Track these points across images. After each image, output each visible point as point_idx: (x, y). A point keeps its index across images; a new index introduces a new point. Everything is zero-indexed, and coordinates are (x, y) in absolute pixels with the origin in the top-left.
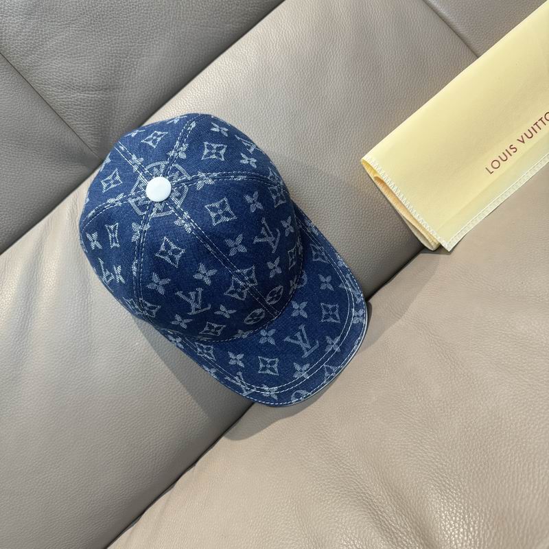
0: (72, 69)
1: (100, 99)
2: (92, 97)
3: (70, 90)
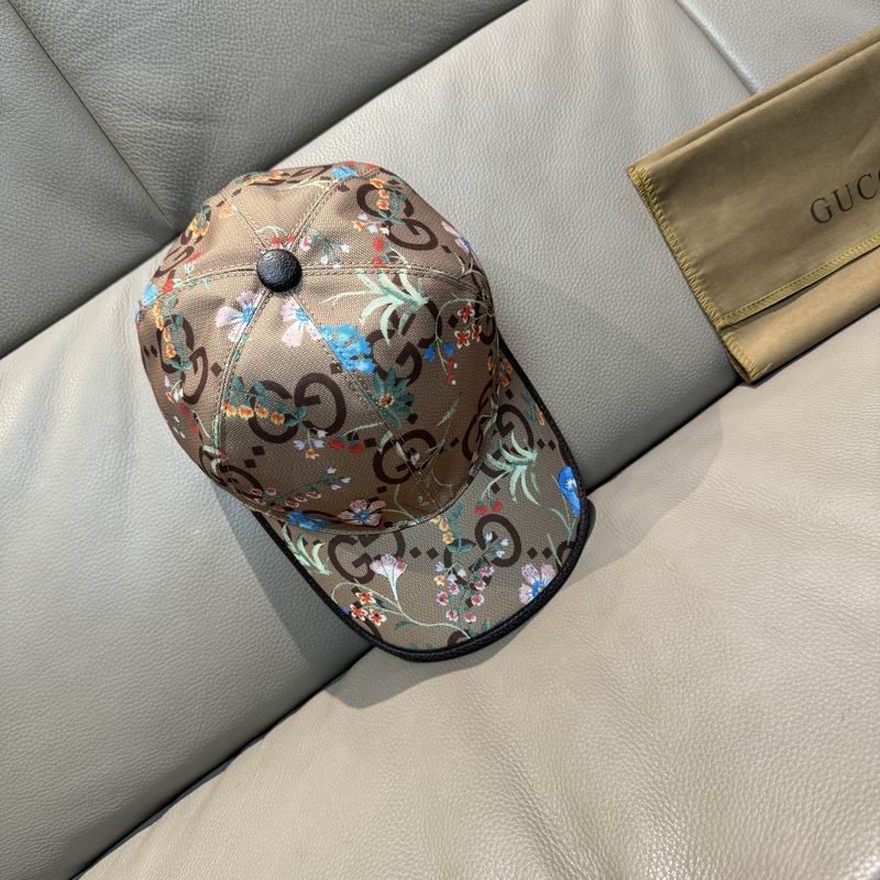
0: (148, 81)
1: (187, 134)
2: (174, 130)
3: (141, 115)
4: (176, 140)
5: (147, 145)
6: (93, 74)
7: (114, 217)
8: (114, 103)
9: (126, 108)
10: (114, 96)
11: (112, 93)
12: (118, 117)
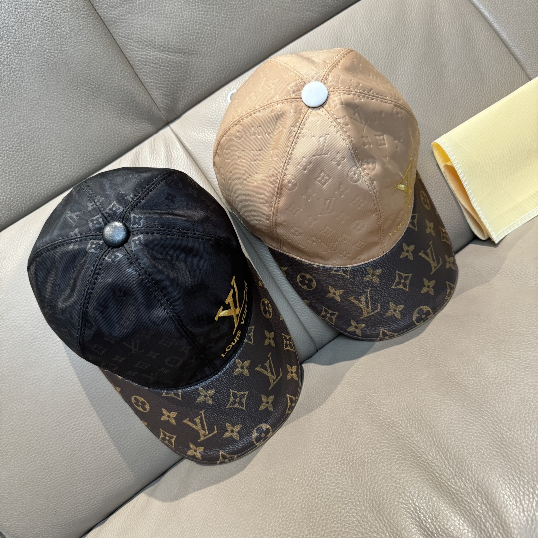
0: (156, 28)
1: (178, 61)
2: (170, 58)
3: (151, 49)
4: (171, 65)
5: (153, 67)
7: (131, 110)
8: (135, 40)
9: (142, 44)
10: (135, 36)
11: (134, 34)
12: (137, 49)
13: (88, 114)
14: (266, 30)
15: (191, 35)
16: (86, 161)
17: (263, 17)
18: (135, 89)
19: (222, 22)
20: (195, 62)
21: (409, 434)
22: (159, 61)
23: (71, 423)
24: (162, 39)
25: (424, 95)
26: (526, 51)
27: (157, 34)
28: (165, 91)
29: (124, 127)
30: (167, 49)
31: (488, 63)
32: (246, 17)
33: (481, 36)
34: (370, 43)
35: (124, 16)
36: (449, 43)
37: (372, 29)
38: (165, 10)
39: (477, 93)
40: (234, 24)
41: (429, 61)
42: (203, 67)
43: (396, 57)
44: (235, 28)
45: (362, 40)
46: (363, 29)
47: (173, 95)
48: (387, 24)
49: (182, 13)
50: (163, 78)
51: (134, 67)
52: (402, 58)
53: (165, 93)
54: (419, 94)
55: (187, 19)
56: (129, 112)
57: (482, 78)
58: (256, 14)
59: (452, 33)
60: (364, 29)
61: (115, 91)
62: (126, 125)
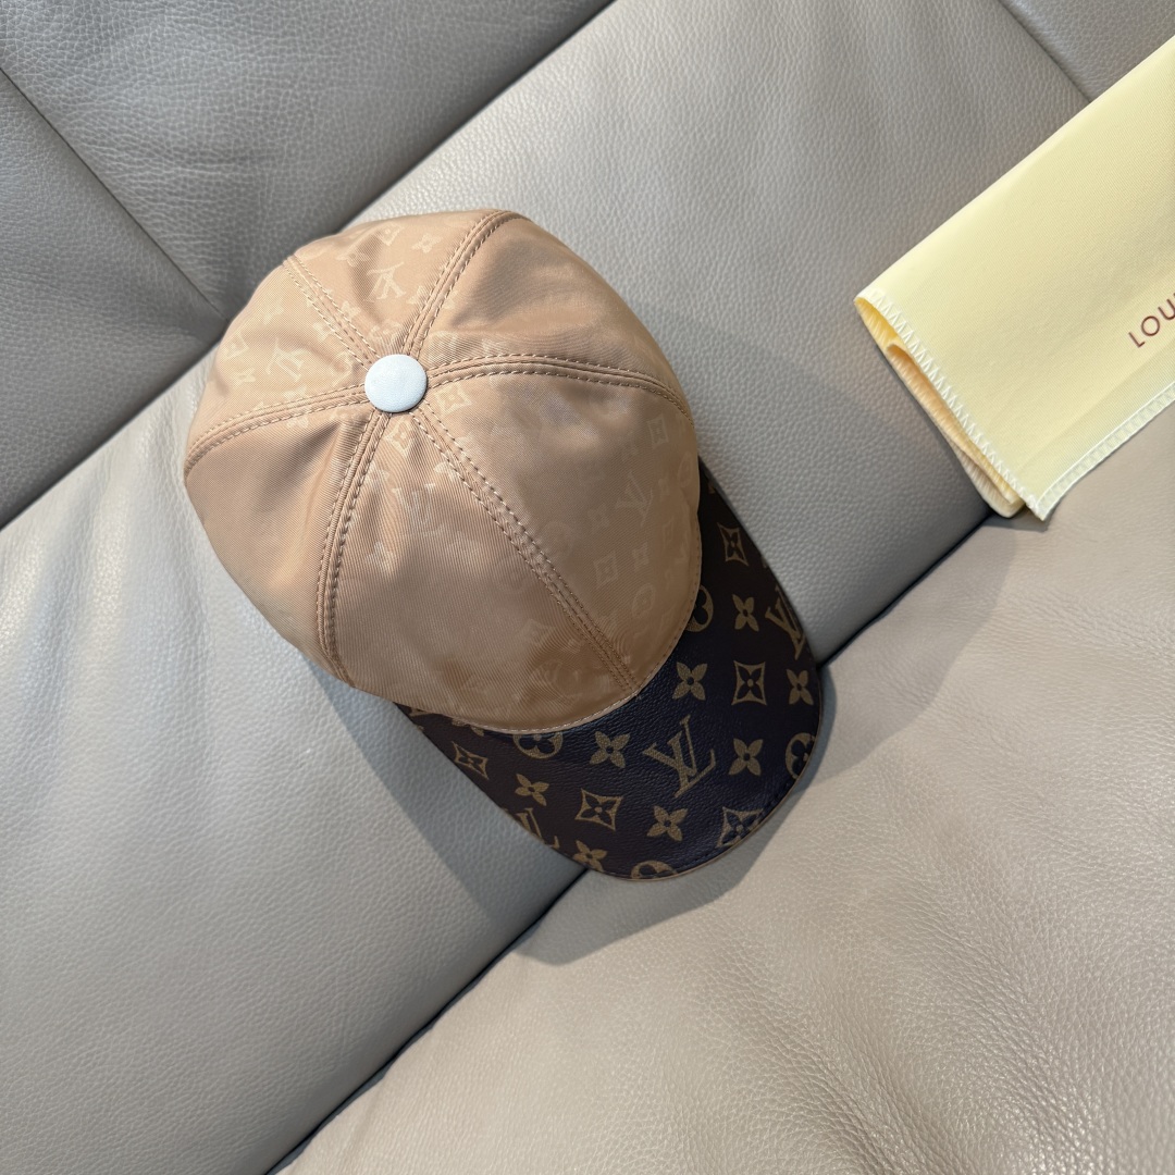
0: (165, 110)
1: (230, 180)
2: (210, 177)
3: (160, 160)
4: (214, 192)
5: (173, 203)
6: (85, 108)
7: (137, 311)
8: (120, 145)
9: (137, 152)
10: (118, 136)
11: (115, 132)
12: (128, 166)
13: (35, 335)
14: (429, 76)
15: (250, 114)
16: (47, 445)
17: (417, 45)
18: (138, 261)
19: (321, 71)
20: (271, 175)
21: (825, 1053)
22: (184, 187)
23: (82, 1051)
24: (183, 133)
25: (830, 183)
26: (1080, 37)
27: (170, 124)
28: (210, 254)
29: (125, 352)
30: (198, 155)
31: (984, 81)
32: (378, 51)
33: (963, 15)
34: (686, 71)
35: (86, 93)
36: (883, 43)
37: (690, 36)
38: (179, 64)
39: (963, 161)
40: (351, 73)
41: (836, 96)
42: (290, 186)
43: (753, 97)
44: (354, 83)
45: (667, 65)
46: (667, 38)
47: (230, 260)
48: (726, 17)
49: (221, 64)
50: (201, 224)
51: (128, 208)
52: (768, 100)
53: (211, 258)
54: (818, 183)
55: (235, 78)
56: (134, 316)
57: (973, 122)
58: (399, 42)
59: (889, 19)
60: (670, 38)
61: (92, 272)
62: (129, 346)
